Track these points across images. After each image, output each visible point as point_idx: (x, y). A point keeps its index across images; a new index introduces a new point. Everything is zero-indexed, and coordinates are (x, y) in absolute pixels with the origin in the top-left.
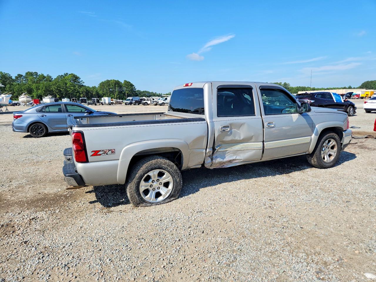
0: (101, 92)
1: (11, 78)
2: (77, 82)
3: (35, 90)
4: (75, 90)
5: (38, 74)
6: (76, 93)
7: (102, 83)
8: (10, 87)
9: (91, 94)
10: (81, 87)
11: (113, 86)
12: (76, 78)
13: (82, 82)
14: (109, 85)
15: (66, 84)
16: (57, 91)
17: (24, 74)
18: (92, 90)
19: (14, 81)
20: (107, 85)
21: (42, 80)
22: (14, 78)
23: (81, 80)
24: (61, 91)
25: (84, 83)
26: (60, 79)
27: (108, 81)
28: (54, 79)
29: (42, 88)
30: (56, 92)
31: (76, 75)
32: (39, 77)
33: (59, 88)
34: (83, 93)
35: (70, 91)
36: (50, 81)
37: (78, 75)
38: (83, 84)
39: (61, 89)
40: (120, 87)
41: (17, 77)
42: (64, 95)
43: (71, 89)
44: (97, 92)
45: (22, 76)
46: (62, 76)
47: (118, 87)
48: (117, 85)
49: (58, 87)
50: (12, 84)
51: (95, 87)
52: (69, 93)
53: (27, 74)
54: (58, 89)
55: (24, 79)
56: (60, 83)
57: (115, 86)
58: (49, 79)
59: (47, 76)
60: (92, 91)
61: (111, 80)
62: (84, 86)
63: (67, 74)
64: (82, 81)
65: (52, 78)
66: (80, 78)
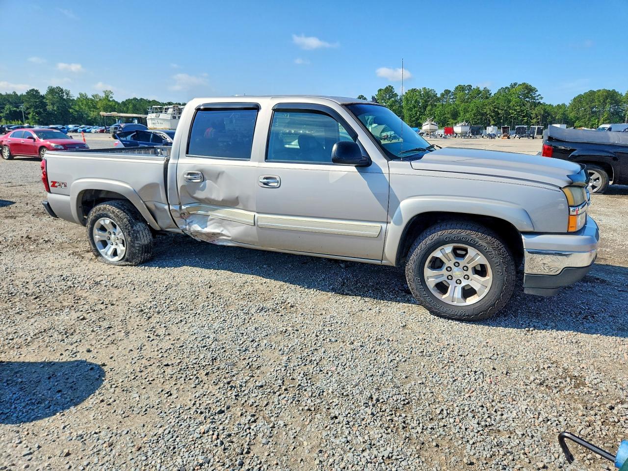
0: (572, 115)
1: (435, 96)
2: (529, 98)
3: (462, 114)
4: (522, 111)
5: (472, 88)
6: (524, 117)
7: (580, 96)
8: (431, 110)
9: (552, 117)
10: (535, 106)
11: (600, 101)
12: (529, 90)
13: (539, 97)
14: (593, 101)
15: (509, 101)
16: (493, 114)
17: (452, 90)
18: (556, 110)
19: (438, 100)
20: (587, 100)
21: (476, 97)
22: (439, 95)
23: (537, 93)
24: (499, 114)
25: (542, 98)
26: (503, 94)
27: (592, 93)
28: (492, 95)
29: (473, 110)
30: (490, 116)
31: (530, 86)
32: (473, 92)
33: (496, 110)
34: (537, 116)
35: (512, 113)
36: (487, 98)
37: (533, 86)
38: (540, 100)
39: (500, 111)
40: (615, 103)
41: (442, 95)
42: (502, 121)
43: (515, 110)
44: (564, 114)
45: (450, 91)
46: (506, 88)
47: (611, 104)
48: (609, 100)
49: (495, 108)
50: (436, 105)
51: (564, 105)
52: (512, 117)
53: (457, 88)
54: (494, 111)
55: (452, 97)
56: (500, 101)
57: (604, 101)
58: (485, 94)
59: (484, 90)
60: (556, 113)
61: (600, 91)
62: (541, 104)
63: (515, 84)
64: (539, 95)
65: (490, 92)
66: (537, 91)
